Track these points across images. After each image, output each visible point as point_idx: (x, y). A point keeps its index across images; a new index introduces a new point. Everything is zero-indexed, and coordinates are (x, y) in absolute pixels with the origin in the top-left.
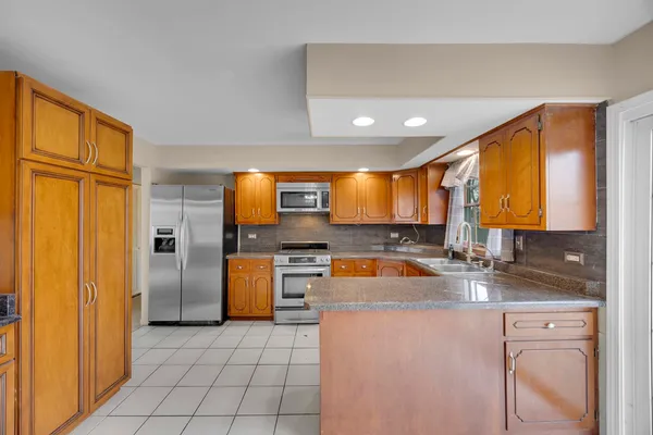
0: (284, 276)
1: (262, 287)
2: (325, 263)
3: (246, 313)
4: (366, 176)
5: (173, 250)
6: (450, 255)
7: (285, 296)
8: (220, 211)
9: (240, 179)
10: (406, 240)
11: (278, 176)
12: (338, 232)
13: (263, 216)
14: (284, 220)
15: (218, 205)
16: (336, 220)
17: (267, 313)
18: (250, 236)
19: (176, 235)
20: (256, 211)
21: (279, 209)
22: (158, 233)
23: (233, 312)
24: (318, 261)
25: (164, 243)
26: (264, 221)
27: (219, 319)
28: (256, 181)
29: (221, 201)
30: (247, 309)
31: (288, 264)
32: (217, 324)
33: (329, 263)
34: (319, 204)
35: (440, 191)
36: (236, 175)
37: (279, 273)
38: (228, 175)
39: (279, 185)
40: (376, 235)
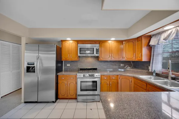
0: (81, 82)
1: (72, 86)
2: (98, 77)
3: (65, 97)
4: (113, 42)
5: (34, 72)
6: (154, 74)
7: (81, 90)
8: (54, 56)
9: (64, 42)
10: (127, 67)
11: (78, 42)
12: (101, 64)
13: (72, 57)
14: (81, 59)
15: (54, 54)
16: (101, 59)
17: (74, 97)
18: (68, 65)
19: (35, 65)
20: (70, 55)
21: (79, 55)
22: (28, 64)
23: (60, 96)
24: (95, 76)
25: (31, 69)
26: (73, 60)
27: (54, 100)
28: (70, 44)
29: (55, 52)
30: (66, 95)
31: (83, 77)
32: (53, 102)
33: (100, 77)
34: (95, 53)
35: (148, 47)
36: (62, 41)
37: (79, 81)
38: (59, 42)
39: (79, 45)
40: (115, 65)
